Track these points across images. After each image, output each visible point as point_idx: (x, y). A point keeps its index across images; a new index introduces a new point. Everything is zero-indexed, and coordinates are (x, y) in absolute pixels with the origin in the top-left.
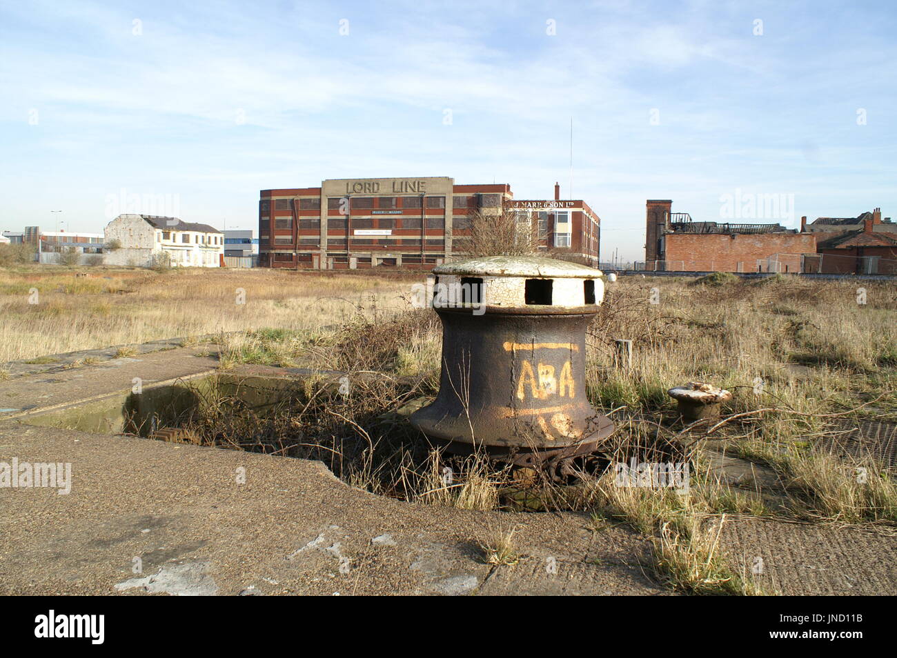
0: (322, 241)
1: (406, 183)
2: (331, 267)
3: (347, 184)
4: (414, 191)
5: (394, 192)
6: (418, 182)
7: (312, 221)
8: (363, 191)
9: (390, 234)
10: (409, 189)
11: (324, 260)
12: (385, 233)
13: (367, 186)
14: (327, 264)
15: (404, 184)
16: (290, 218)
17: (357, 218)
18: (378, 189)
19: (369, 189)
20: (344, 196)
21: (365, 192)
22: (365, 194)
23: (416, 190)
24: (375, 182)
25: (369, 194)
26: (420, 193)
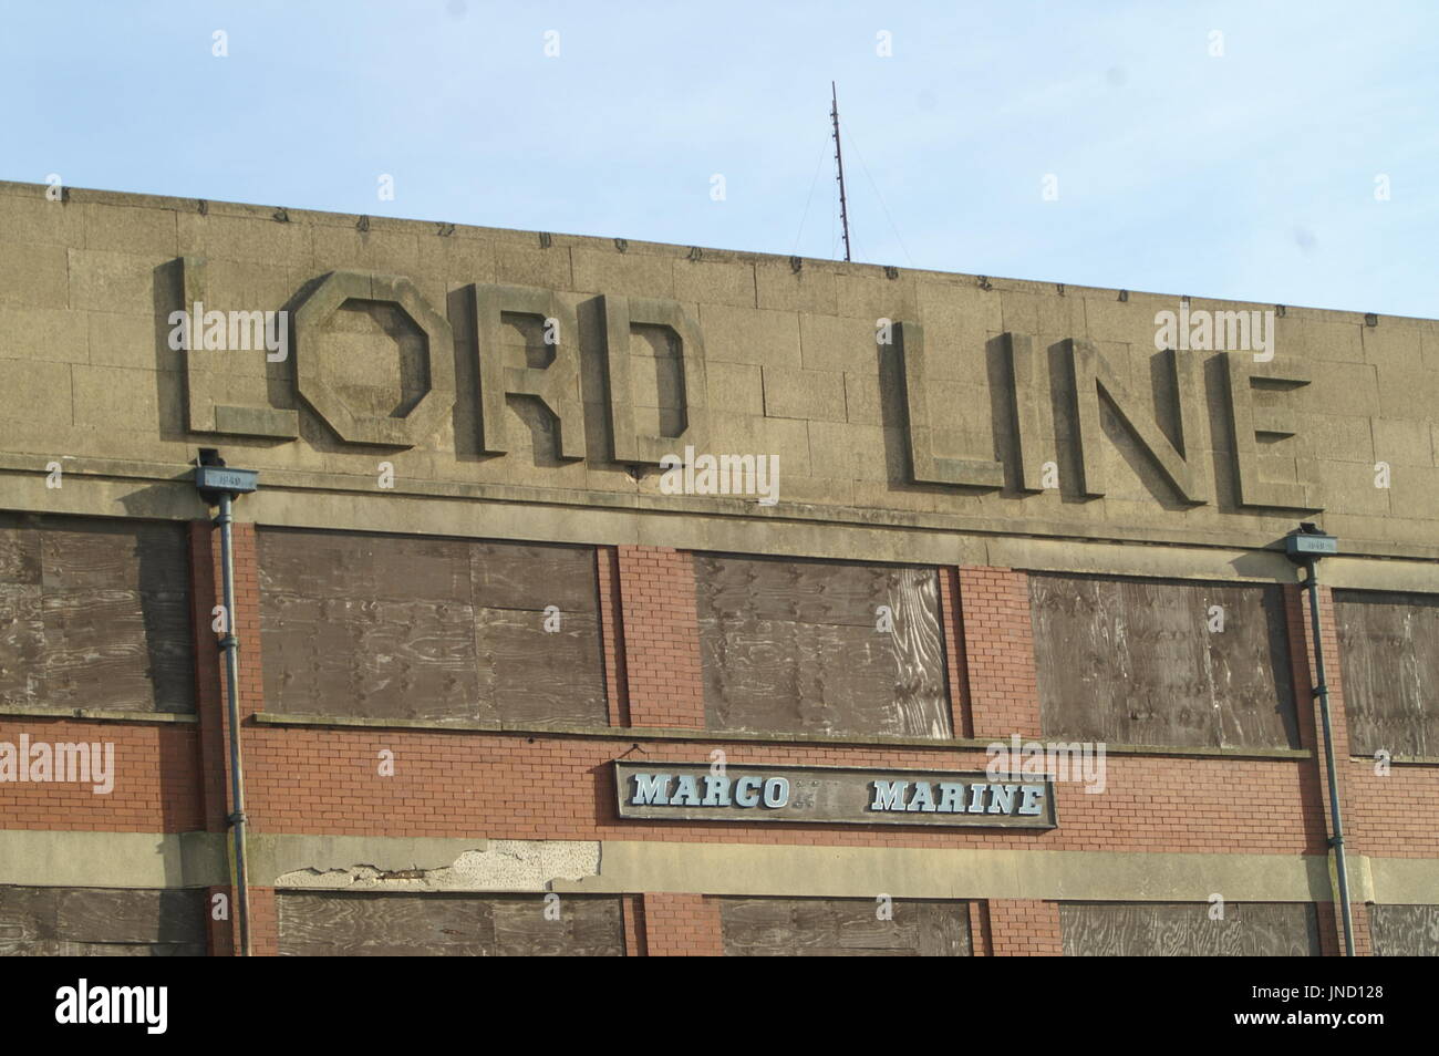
1: (1064, 356)
3: (169, 273)
4: (1179, 499)
5: (904, 476)
6: (1219, 368)
8: (434, 427)
10: (1106, 461)
13: (500, 347)
15: (1033, 373)
17: (376, 884)
18: (677, 422)
19: (529, 403)
20: (128, 489)
21: (474, 446)
22: (472, 471)
23: (1200, 476)
24: (617, 302)
25: (546, 479)
26: (1249, 521)
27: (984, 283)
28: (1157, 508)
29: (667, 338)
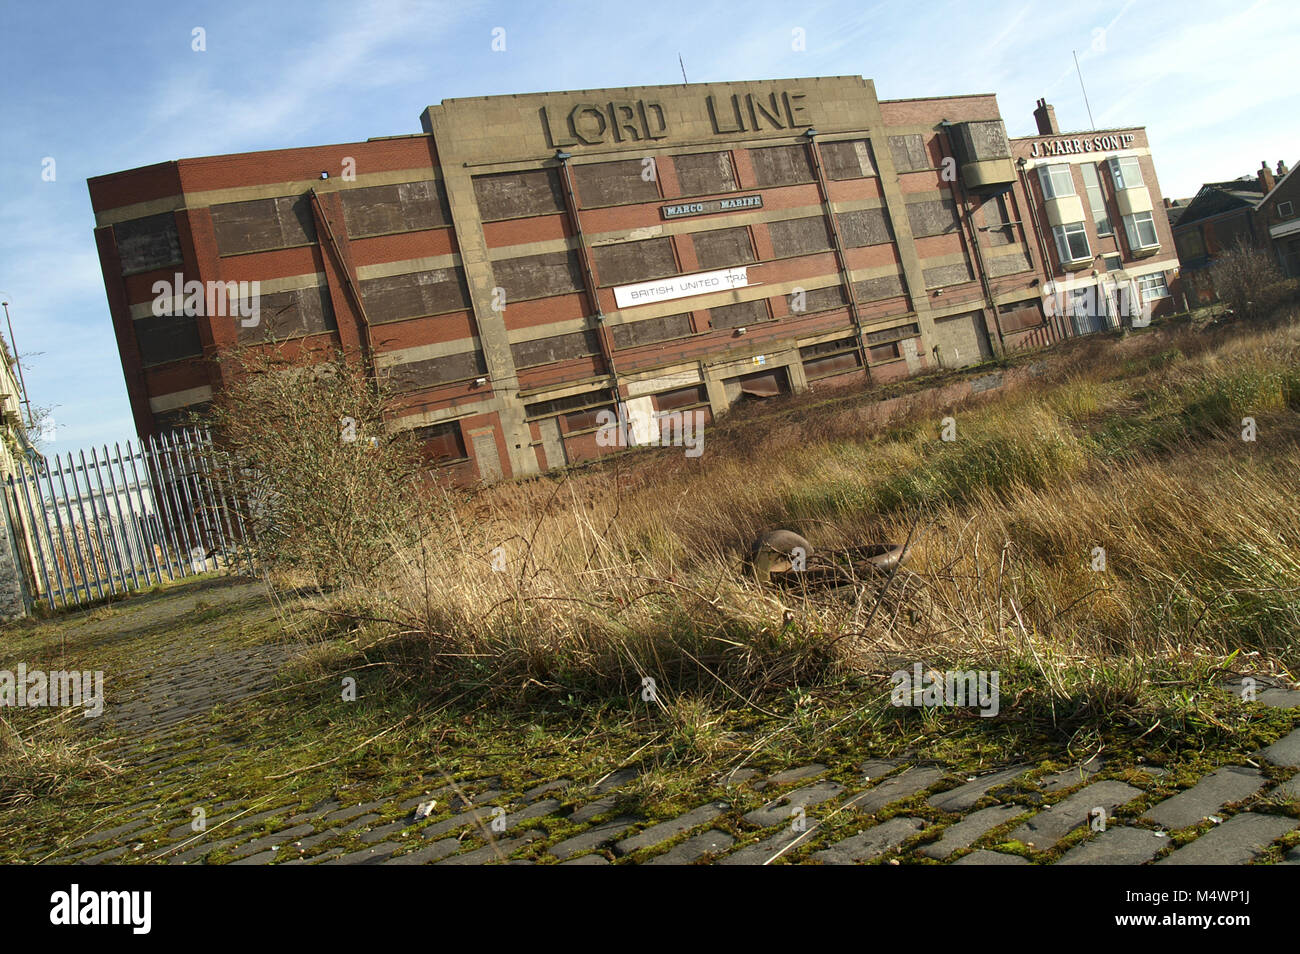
0: (492, 359)
1: (749, 98)
2: (556, 461)
3: (543, 111)
4: (779, 127)
5: (717, 131)
6: (785, 95)
7: (423, 281)
8: (608, 137)
9: (744, 283)
10: (762, 121)
11: (520, 433)
12: (727, 282)
13: (620, 115)
14: (538, 446)
15: (742, 103)
16: (310, 281)
17: (614, 242)
18: (663, 126)
19: (629, 127)
20: (542, 161)
21: (618, 139)
22: (618, 145)
23: (785, 122)
24: (645, 101)
25: (636, 144)
26: (797, 130)
27: (728, 83)
28: (775, 130)
29: (658, 107)
